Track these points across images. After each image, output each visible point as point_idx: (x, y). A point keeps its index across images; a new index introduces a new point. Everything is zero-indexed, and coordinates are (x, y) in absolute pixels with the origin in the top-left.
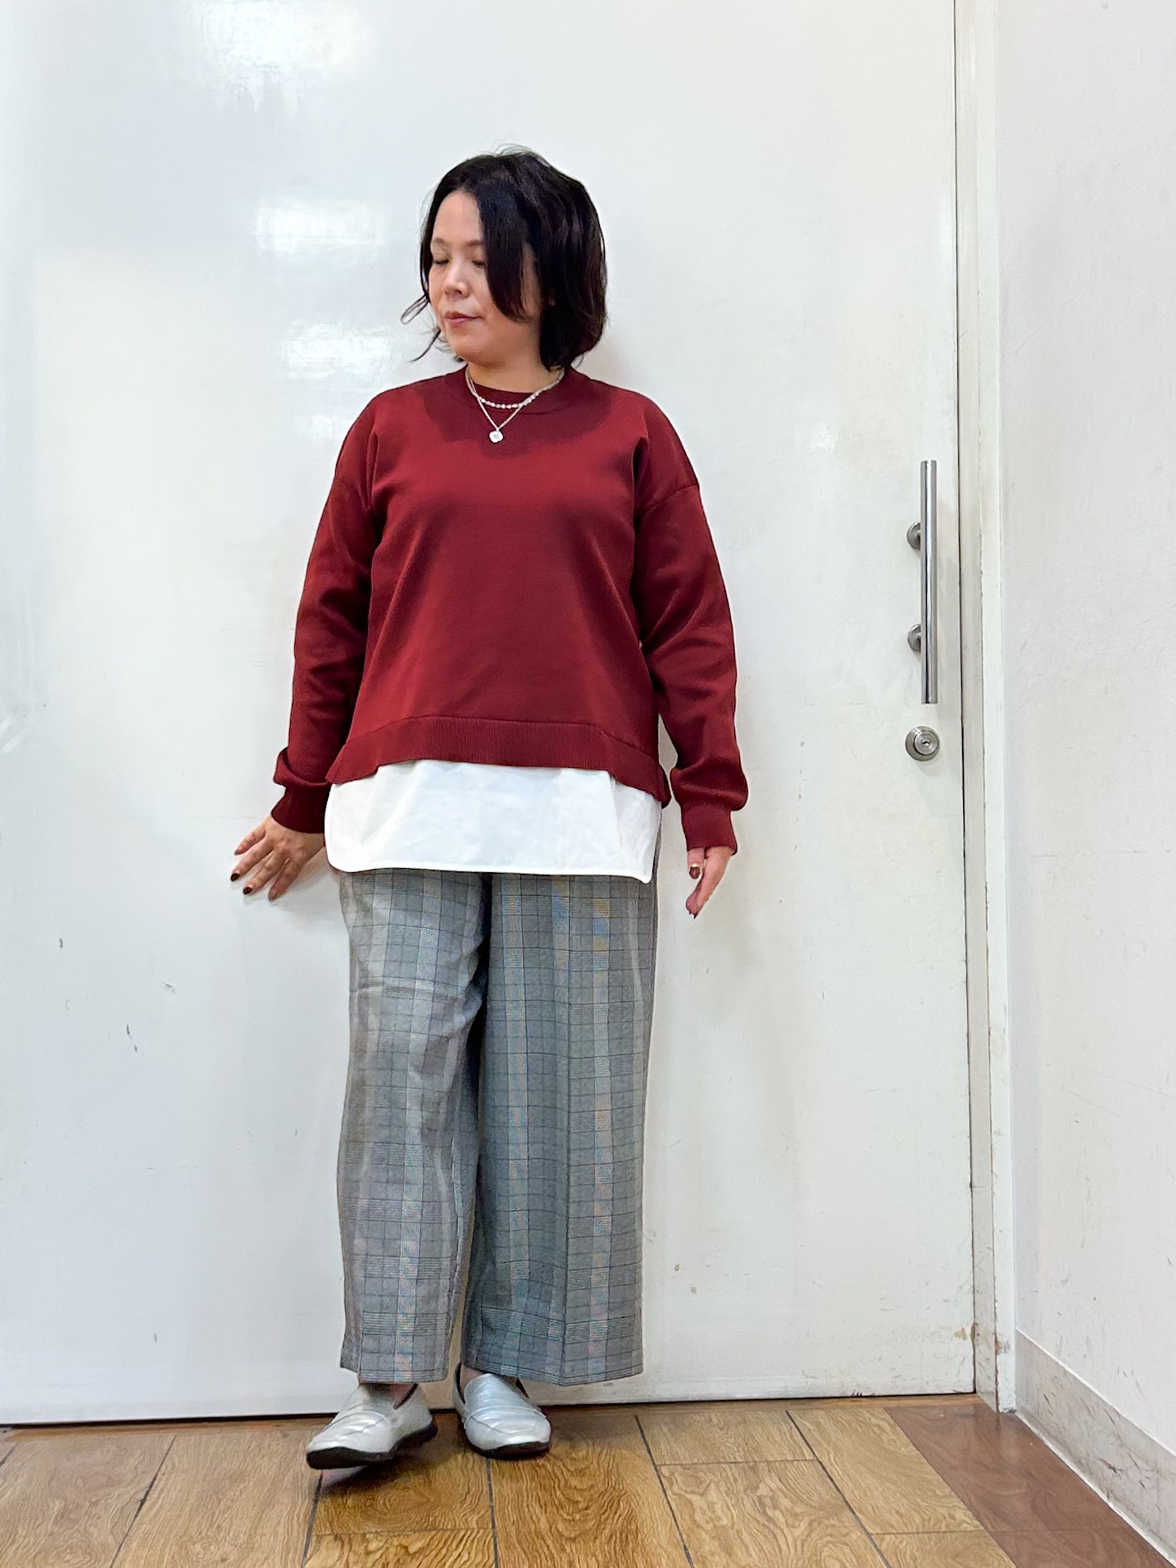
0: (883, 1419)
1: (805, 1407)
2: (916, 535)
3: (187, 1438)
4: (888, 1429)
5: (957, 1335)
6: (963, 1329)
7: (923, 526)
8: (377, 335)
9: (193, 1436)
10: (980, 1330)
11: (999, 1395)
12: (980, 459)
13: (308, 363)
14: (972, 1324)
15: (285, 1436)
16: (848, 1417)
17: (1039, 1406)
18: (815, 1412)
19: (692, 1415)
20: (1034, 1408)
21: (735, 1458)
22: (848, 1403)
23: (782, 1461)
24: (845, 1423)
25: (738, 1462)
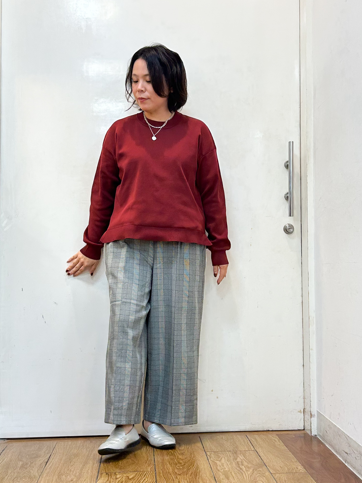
0: (276, 438)
1: (251, 434)
2: (287, 164)
3: (61, 443)
4: (277, 441)
5: (299, 412)
6: (301, 410)
7: (289, 162)
8: (120, 102)
9: (62, 443)
10: (306, 410)
11: (312, 430)
12: (307, 141)
13: (99, 110)
14: (303, 409)
15: (91, 442)
16: (265, 437)
17: (324, 434)
18: (255, 435)
19: (217, 436)
20: (322, 435)
21: (230, 450)
22: (265, 433)
23: (244, 451)
24: (264, 439)
25: (231, 451)
